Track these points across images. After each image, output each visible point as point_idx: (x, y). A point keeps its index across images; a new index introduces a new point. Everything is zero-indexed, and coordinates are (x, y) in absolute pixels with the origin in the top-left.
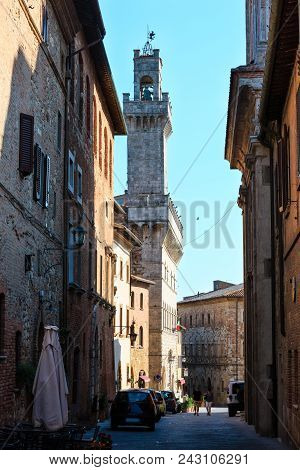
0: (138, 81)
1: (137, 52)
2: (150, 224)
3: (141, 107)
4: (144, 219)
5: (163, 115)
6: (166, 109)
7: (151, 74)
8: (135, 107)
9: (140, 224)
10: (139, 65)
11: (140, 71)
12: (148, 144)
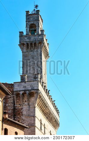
0: (28, 26)
1: (27, 12)
2: (27, 92)
3: (29, 38)
4: (23, 89)
5: (41, 42)
6: (43, 38)
7: (35, 23)
8: (26, 38)
9: (21, 93)
10: (29, 18)
11: (29, 21)
12: (33, 58)
